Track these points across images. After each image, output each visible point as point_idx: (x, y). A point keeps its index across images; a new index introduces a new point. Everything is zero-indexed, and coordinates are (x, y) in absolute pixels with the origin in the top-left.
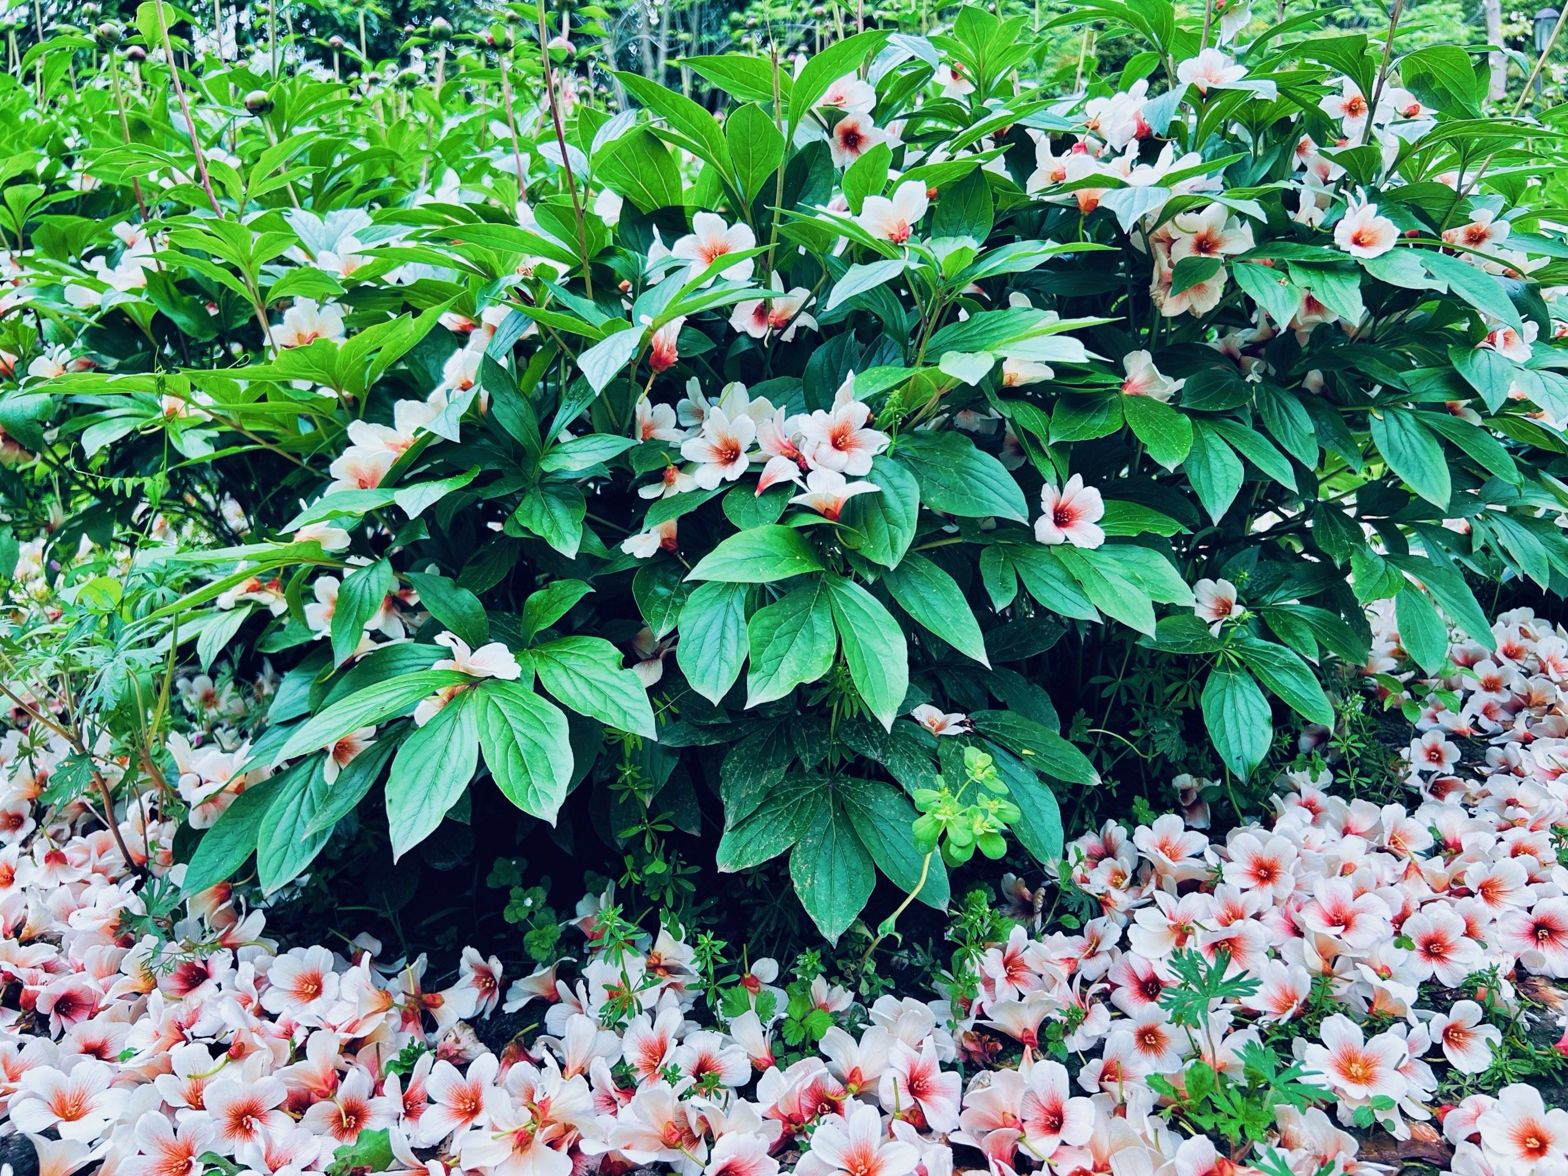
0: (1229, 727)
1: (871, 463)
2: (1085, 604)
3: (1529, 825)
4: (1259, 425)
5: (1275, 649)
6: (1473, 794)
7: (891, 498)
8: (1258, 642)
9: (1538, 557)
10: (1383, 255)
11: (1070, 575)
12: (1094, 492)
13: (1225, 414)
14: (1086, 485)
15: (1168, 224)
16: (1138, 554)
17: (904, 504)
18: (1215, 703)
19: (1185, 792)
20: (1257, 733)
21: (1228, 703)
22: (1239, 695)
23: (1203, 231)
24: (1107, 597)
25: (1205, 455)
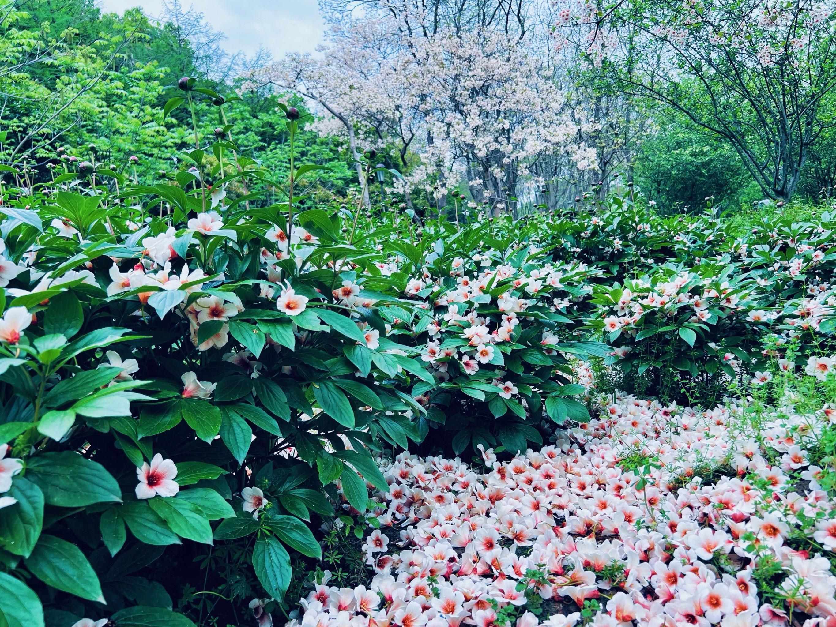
0: (269, 572)
1: (10, 482)
2: (170, 534)
3: (420, 575)
4: (258, 404)
5: (288, 519)
6: (396, 561)
7: (26, 506)
8: (279, 517)
9: (401, 435)
10: (301, 313)
11: (159, 517)
12: (169, 462)
13: (238, 401)
14: (164, 458)
15: (194, 305)
16: (200, 493)
17: (35, 508)
18: (260, 560)
19: (257, 609)
20: (284, 571)
21: (267, 559)
22: (272, 551)
23: (214, 305)
24: (183, 526)
25: (231, 426)
